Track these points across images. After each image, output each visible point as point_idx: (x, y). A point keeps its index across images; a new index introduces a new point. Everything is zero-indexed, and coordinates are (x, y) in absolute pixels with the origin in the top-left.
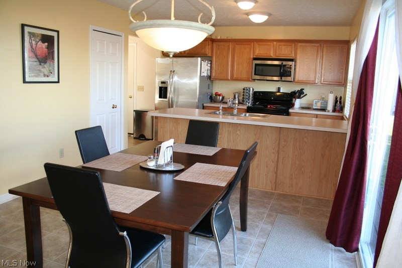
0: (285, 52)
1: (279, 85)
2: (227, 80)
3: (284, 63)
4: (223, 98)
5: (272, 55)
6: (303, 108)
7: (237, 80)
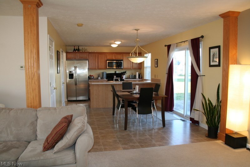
0: (119, 57)
1: (115, 70)
2: (96, 69)
3: (119, 61)
4: (93, 77)
5: (114, 59)
6: (126, 79)
7: (100, 69)
